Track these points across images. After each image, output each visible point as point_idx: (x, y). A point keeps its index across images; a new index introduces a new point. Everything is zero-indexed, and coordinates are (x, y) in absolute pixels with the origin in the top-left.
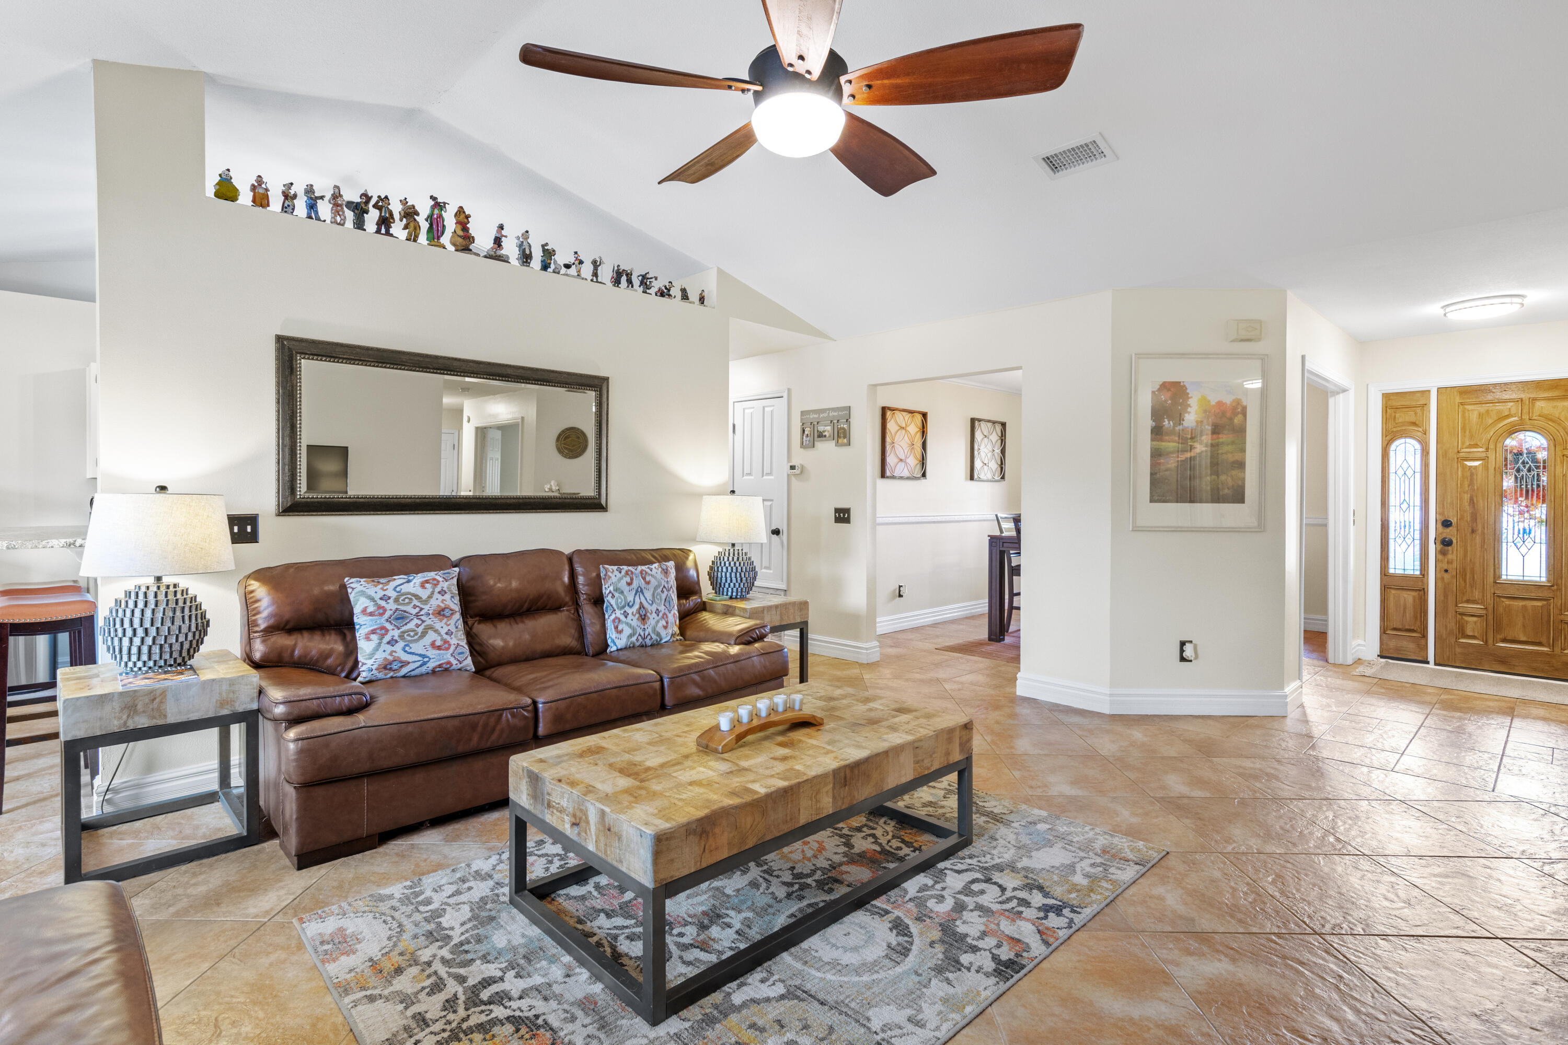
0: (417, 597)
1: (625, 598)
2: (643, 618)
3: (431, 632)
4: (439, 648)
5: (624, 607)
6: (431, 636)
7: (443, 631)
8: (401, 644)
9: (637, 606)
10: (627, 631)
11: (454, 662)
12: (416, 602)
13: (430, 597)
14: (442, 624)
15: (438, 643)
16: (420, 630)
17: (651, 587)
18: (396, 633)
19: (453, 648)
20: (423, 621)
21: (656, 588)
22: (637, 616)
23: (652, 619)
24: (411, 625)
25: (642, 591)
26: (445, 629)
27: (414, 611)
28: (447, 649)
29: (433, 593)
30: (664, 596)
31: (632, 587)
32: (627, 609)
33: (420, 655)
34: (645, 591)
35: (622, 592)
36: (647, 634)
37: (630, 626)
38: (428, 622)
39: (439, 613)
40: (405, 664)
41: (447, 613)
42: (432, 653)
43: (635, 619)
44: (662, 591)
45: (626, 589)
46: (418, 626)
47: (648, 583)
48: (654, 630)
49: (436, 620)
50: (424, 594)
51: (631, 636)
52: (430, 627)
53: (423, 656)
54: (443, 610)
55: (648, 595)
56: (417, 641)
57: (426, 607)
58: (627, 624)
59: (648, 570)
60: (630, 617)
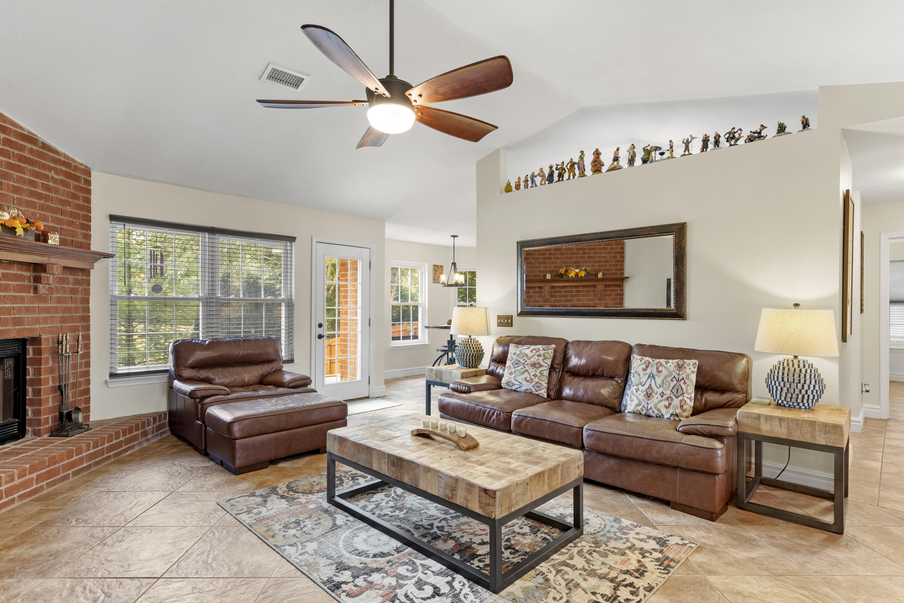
0: (527, 355)
1: (640, 378)
2: (649, 396)
3: (526, 373)
4: (528, 381)
5: (638, 385)
6: (526, 374)
7: (532, 374)
8: (513, 375)
9: (647, 386)
10: (636, 402)
11: (533, 390)
12: (525, 358)
13: (532, 357)
14: (533, 370)
15: (528, 379)
16: (522, 370)
17: (662, 375)
18: (513, 370)
19: (534, 383)
20: (525, 367)
21: (665, 377)
22: (645, 393)
23: (656, 398)
24: (519, 368)
25: (653, 377)
26: (534, 373)
27: (523, 362)
28: (531, 383)
29: (534, 355)
30: (672, 384)
31: (646, 372)
32: (640, 386)
33: (519, 382)
34: (656, 377)
35: (639, 375)
36: (649, 407)
37: (638, 398)
38: (527, 368)
39: (533, 365)
40: (514, 384)
41: (537, 366)
42: (524, 383)
43: (642, 394)
44: (672, 380)
45: (642, 373)
46: (522, 369)
47: (660, 372)
48: (656, 406)
49: (530, 368)
50: (530, 355)
51: (638, 405)
52: (527, 371)
53: (521, 383)
54: (536, 364)
55: (659, 380)
56: (520, 375)
57: (528, 361)
58: (636, 396)
59: (664, 363)
60: (639, 392)
